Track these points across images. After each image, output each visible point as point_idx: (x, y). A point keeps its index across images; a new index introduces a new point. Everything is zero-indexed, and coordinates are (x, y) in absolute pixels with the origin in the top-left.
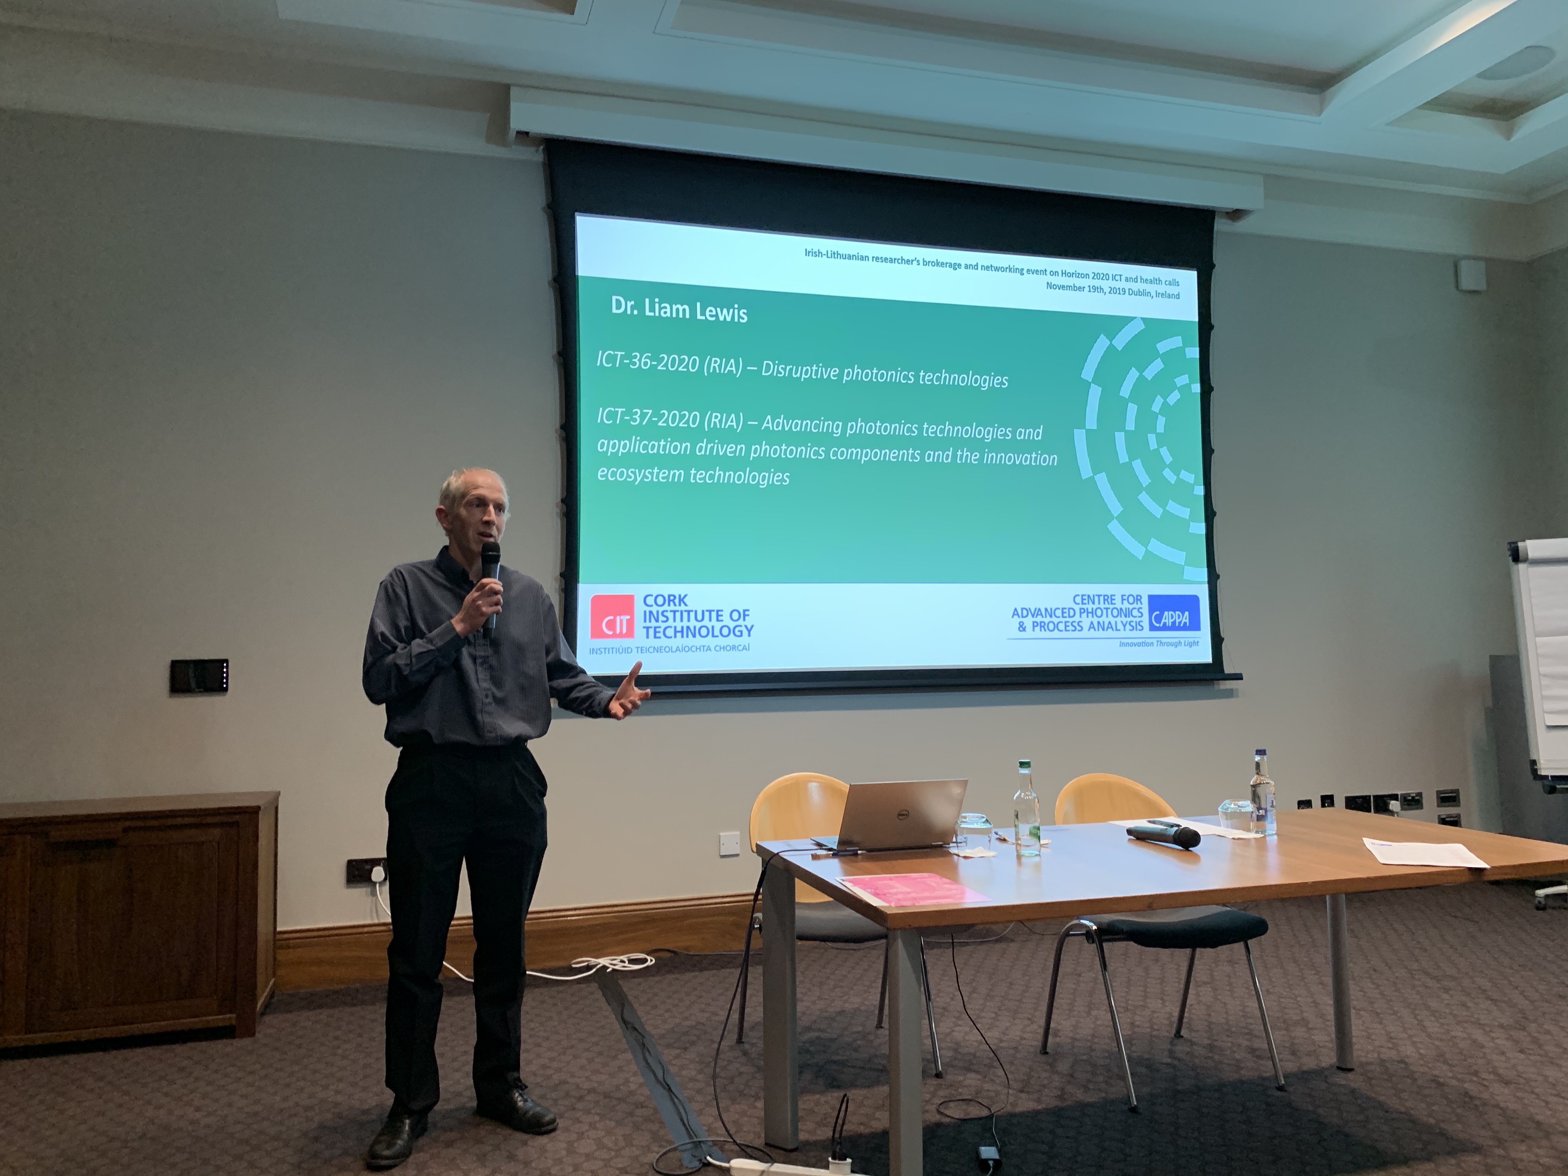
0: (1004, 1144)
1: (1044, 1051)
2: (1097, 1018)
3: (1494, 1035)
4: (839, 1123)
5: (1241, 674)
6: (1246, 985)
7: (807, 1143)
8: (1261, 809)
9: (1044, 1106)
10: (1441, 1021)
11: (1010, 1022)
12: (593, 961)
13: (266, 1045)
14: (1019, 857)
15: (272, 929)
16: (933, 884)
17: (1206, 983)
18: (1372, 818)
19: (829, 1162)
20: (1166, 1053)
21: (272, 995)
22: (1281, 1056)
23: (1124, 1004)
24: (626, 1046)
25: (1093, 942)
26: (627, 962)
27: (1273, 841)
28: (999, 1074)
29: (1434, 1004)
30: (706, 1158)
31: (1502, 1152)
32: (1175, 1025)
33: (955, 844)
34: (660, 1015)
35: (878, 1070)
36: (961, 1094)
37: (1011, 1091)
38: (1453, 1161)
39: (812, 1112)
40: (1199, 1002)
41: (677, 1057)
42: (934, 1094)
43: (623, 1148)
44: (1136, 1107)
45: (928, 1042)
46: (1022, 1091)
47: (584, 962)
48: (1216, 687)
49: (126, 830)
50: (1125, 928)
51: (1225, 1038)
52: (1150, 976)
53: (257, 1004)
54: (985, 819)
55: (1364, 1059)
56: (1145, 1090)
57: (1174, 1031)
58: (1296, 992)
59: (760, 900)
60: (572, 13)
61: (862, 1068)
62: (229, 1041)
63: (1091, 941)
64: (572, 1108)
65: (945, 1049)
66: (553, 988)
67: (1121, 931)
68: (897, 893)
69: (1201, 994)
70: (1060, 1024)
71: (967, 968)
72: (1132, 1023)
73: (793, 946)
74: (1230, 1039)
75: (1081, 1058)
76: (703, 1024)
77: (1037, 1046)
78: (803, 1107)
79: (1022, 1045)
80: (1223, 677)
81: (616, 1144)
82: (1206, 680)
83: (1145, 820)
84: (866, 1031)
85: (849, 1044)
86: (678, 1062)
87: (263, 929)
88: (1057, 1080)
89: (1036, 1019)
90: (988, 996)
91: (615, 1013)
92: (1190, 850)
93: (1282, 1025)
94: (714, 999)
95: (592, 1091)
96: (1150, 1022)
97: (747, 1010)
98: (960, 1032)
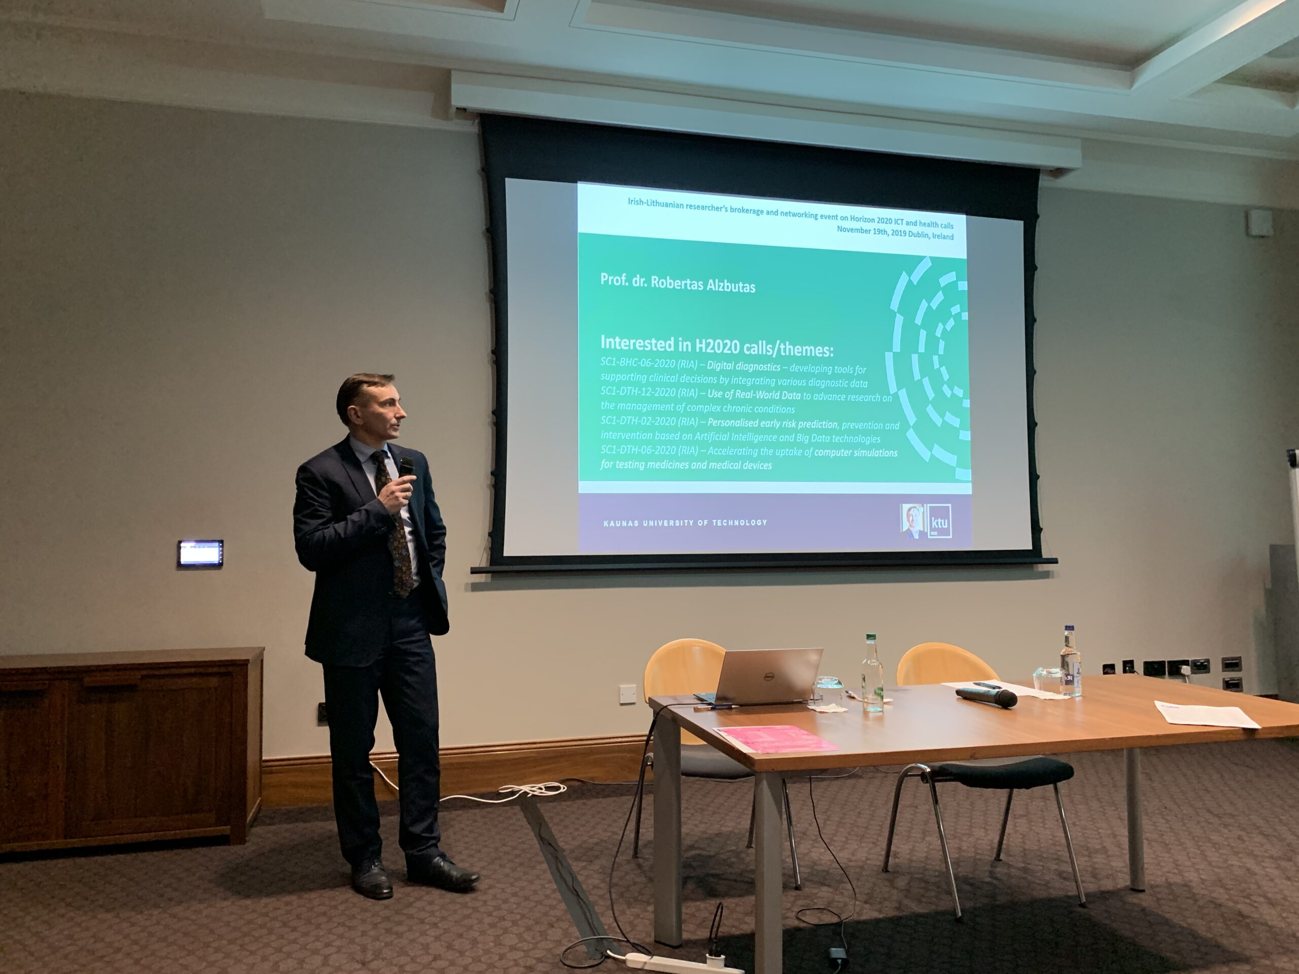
0: (849, 944)
1: (885, 869)
2: (928, 844)
3: (1264, 864)
4: (715, 925)
5: (1057, 559)
6: (1055, 819)
7: (688, 941)
8: (1069, 675)
9: (884, 915)
10: (1221, 851)
11: (858, 845)
12: (516, 788)
13: (253, 851)
14: (866, 714)
15: (258, 758)
16: (793, 735)
17: (1024, 816)
18: (1167, 683)
19: (706, 958)
20: (987, 874)
21: (259, 810)
22: (1084, 879)
23: (952, 832)
24: (543, 859)
25: (927, 782)
26: (544, 789)
27: (1079, 699)
28: (848, 888)
29: (1215, 837)
30: (607, 952)
31: (1268, 962)
32: (995, 851)
33: (813, 702)
34: (571, 833)
35: (747, 883)
36: (815, 903)
37: (857, 903)
38: (1226, 969)
39: (693, 915)
40: (1016, 832)
41: (584, 868)
42: (793, 903)
43: (540, 941)
44: (961, 918)
45: (790, 860)
46: (866, 903)
47: (507, 788)
48: (1035, 570)
49: (143, 677)
50: (954, 771)
51: (1037, 862)
52: (975, 809)
53: (247, 818)
54: (837, 682)
55: (1153, 883)
56: (969, 905)
57: (994, 855)
58: (1098, 825)
59: (652, 740)
60: (502, 11)
61: (735, 881)
62: (226, 848)
63: (925, 781)
64: (498, 908)
65: (804, 867)
66: (485, 810)
67: (951, 774)
68: (763, 742)
69: (1017, 825)
70: (898, 847)
71: (822, 799)
72: (960, 848)
73: (679, 780)
74: (1041, 863)
75: (916, 876)
76: (605, 841)
77: (880, 865)
78: (687, 911)
79: (866, 864)
80: (1041, 561)
81: (533, 938)
82: (1025, 563)
83: (972, 682)
84: (739, 850)
85: (724, 860)
86: (585, 872)
87: (251, 758)
88: (895, 895)
89: (879, 843)
90: (840, 822)
91: (534, 831)
92: (1008, 709)
93: (1084, 853)
94: (615, 821)
95: (515, 894)
96: (975, 847)
97: (641, 831)
98: (815, 854)
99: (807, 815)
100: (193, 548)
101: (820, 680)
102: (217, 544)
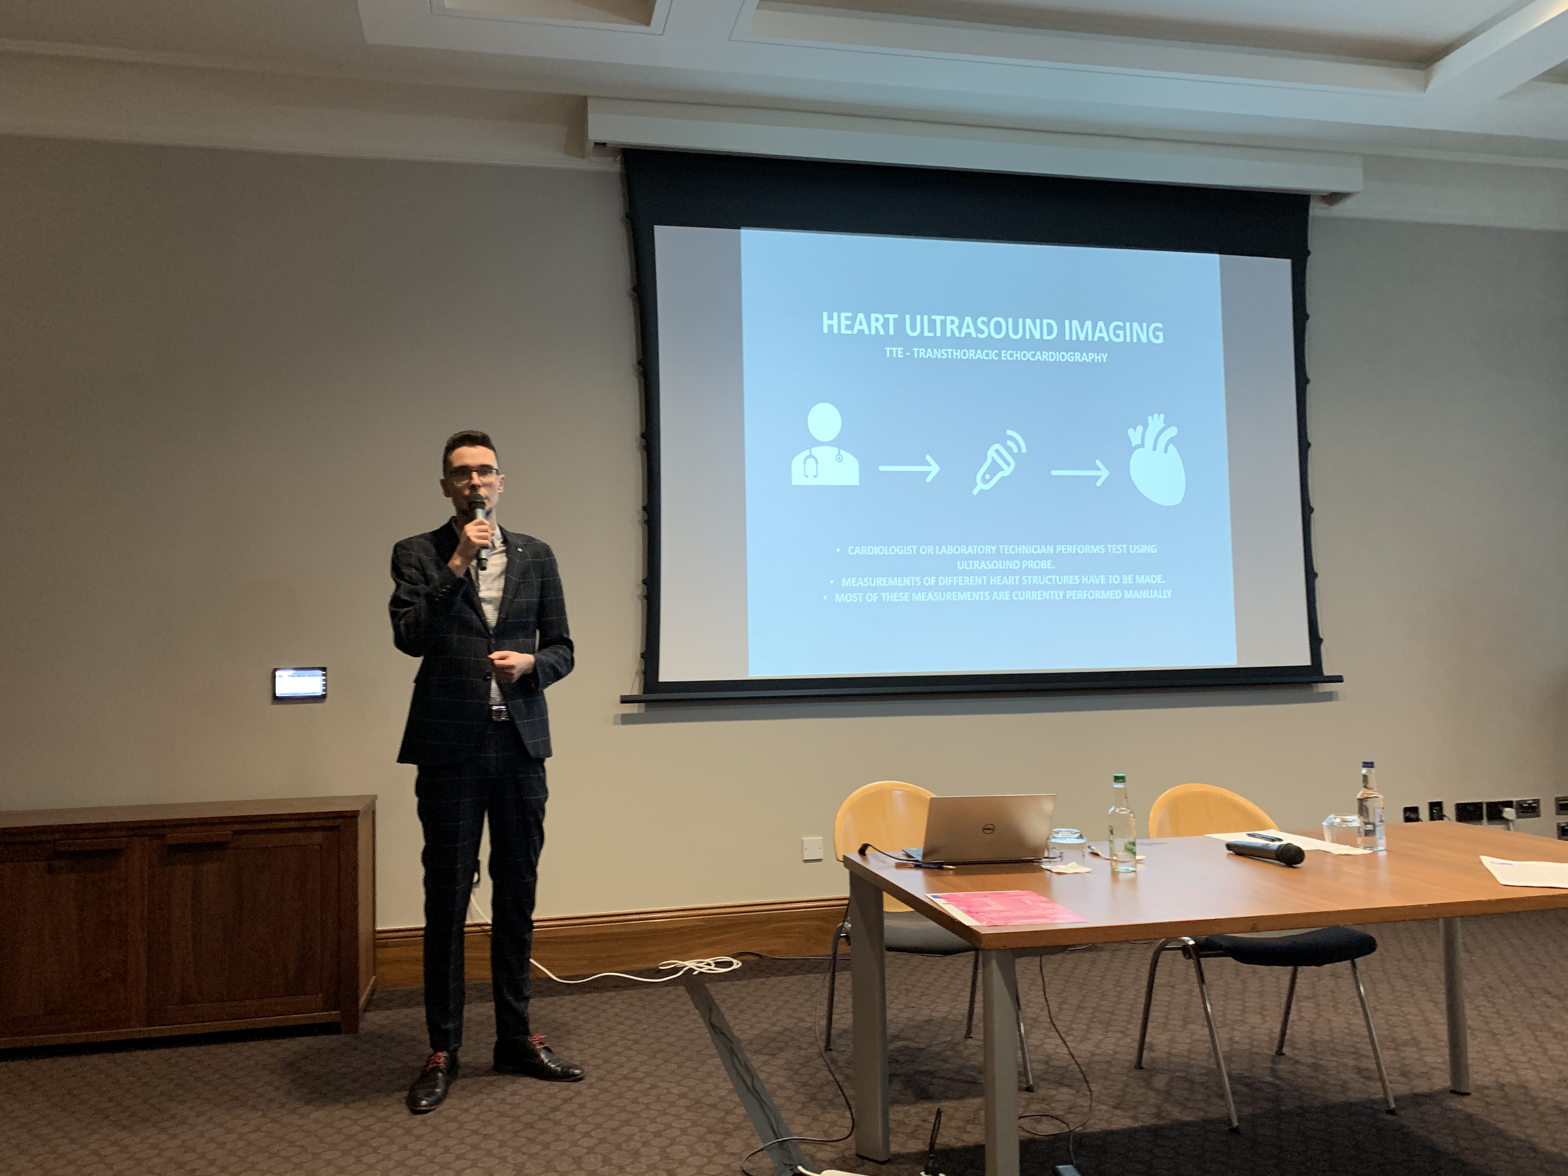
1: (1139, 1066)
2: (1193, 1033)
5: (1341, 677)
6: (1351, 1002)
7: (898, 1156)
8: (1369, 824)
9: (1140, 1124)
11: (1103, 1034)
12: (680, 963)
13: (367, 1042)
14: (1115, 874)
15: (371, 930)
16: (1028, 902)
17: (1308, 998)
18: (1485, 830)
20: (1267, 1072)
21: (373, 992)
22: (1391, 1078)
23: (1221, 1020)
24: (715, 1052)
25: (1190, 957)
26: (713, 965)
27: (1383, 854)
29: (1556, 1025)
30: (797, 1168)
32: (1276, 1042)
33: (1048, 860)
34: (749, 1020)
35: (968, 1082)
36: (1053, 1109)
39: (902, 1123)
40: (1301, 1018)
41: (765, 1063)
42: (1026, 1109)
43: (716, 1155)
44: (1237, 1128)
45: (1019, 1053)
46: (1116, 1108)
47: (669, 964)
48: (1315, 691)
49: (235, 833)
50: (1223, 943)
51: (1330, 1057)
52: (1248, 989)
53: (359, 1001)
54: (1078, 835)
55: (1479, 1083)
56: (1247, 1110)
57: (1275, 1048)
58: (1405, 1010)
60: (648, 24)
61: (952, 1079)
62: (334, 1037)
63: (1188, 957)
64: (663, 1113)
65: (1036, 1062)
66: (642, 991)
67: (1220, 947)
68: (990, 912)
69: (1302, 1009)
70: (1153, 1038)
71: (1055, 977)
72: (1233, 1039)
73: (882, 955)
74: (1335, 1058)
75: (1178, 1074)
76: (790, 1030)
77: (1130, 1061)
78: (894, 1118)
79: (1115, 1059)
80: (1321, 680)
81: (708, 1151)
82: (1304, 683)
83: (1245, 833)
84: (956, 1041)
85: (938, 1054)
86: (766, 1068)
87: (363, 927)
88: (1154, 1098)
89: (1129, 1032)
90: (1079, 1007)
91: (703, 1017)
92: (1294, 867)
93: (1392, 1045)
94: (801, 1005)
95: (683, 1096)
96: (1250, 1038)
97: (834, 1017)
98: (1049, 1045)
99: (1038, 996)
100: (292, 678)
101: (1057, 833)
102: (320, 672)
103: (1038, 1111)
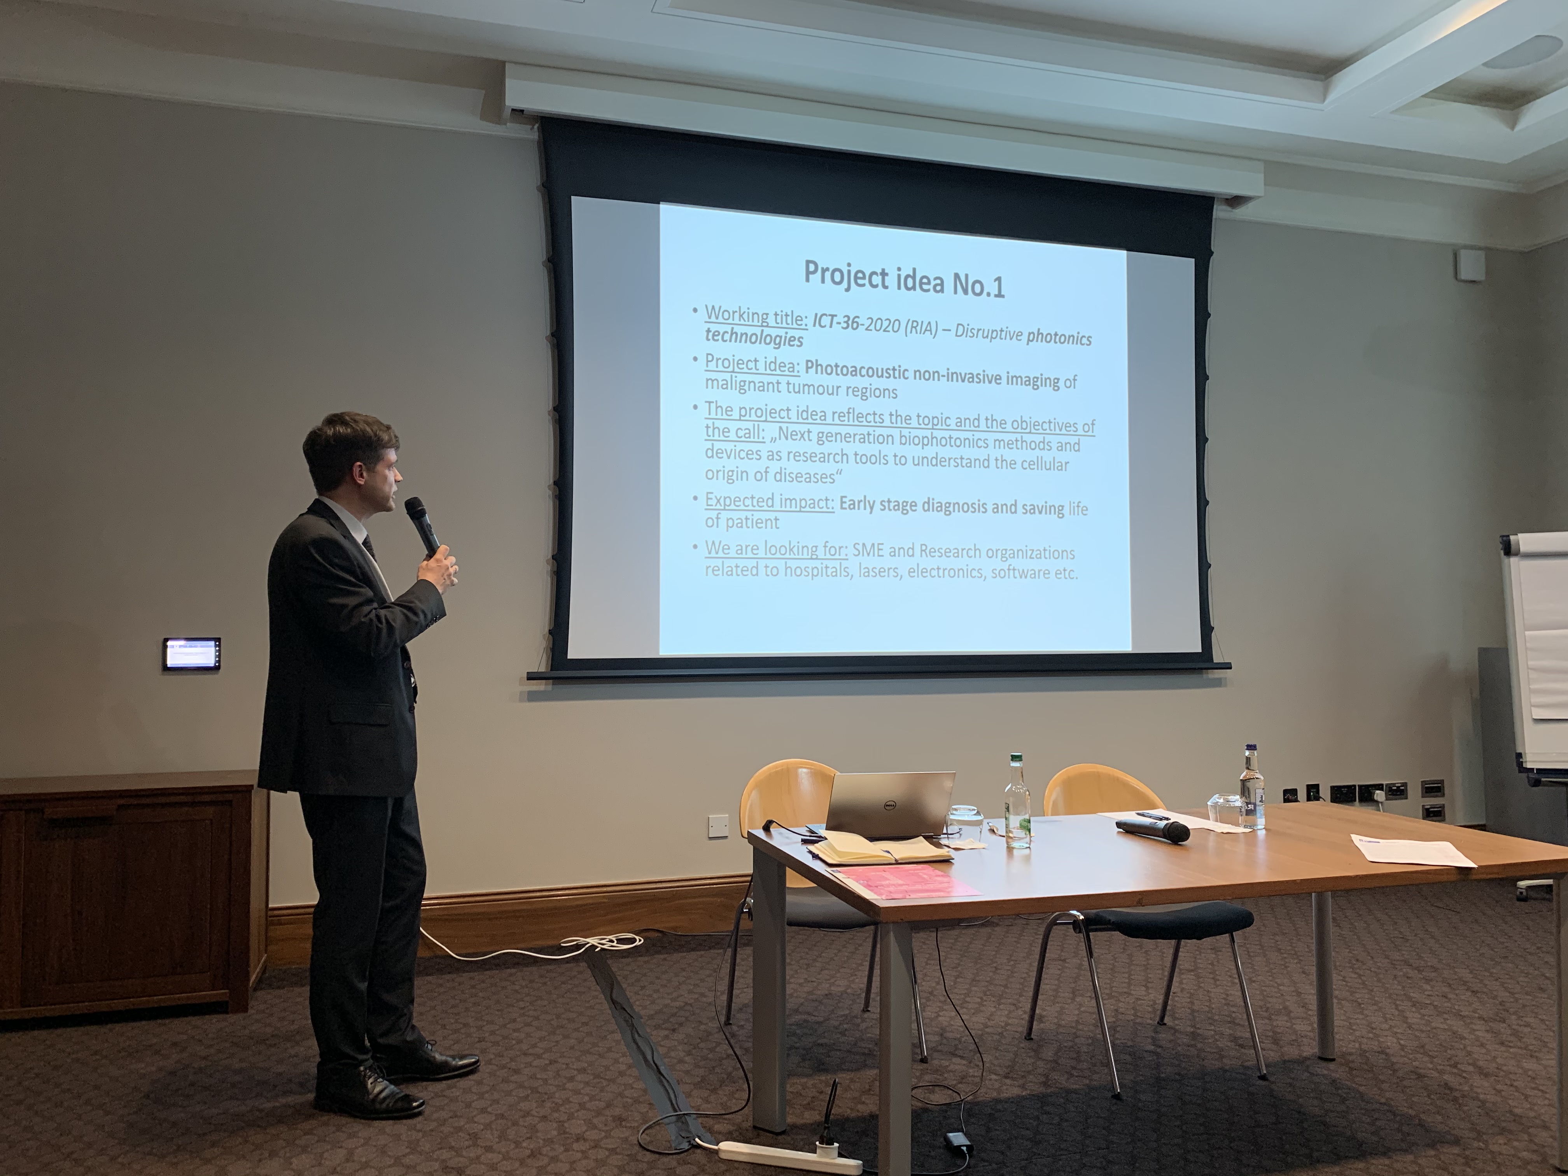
1: (1029, 1037)
2: (1081, 1005)
3: (1475, 1027)
4: (827, 1107)
5: (1230, 664)
6: (1229, 974)
7: (794, 1127)
8: (1250, 803)
9: (1028, 1092)
10: (1422, 1011)
11: (995, 1007)
12: (582, 940)
13: (257, 1021)
14: (1010, 849)
15: (263, 906)
16: (925, 876)
17: (1192, 971)
18: (1356, 811)
19: (816, 1146)
20: (1150, 1040)
21: (264, 970)
22: (1263, 1045)
23: (1107, 991)
24: (615, 1027)
25: (1080, 932)
26: (616, 942)
27: (1262, 833)
29: (1415, 995)
30: (694, 1140)
31: (1481, 1145)
32: (1159, 1013)
33: (946, 836)
34: (650, 996)
35: (864, 1054)
36: (946, 1079)
38: (1433, 1153)
39: (799, 1094)
40: (1182, 990)
41: (666, 1037)
43: (614, 1128)
44: (1119, 1094)
45: (914, 1026)
46: (1006, 1077)
47: (571, 941)
48: (1205, 676)
49: (120, 807)
50: (1113, 919)
51: (1208, 1026)
52: (1134, 963)
53: (250, 982)
54: (976, 811)
55: (1345, 1050)
56: (1129, 1078)
57: (1158, 1019)
58: (1279, 981)
61: (849, 1051)
62: (221, 1016)
63: (1078, 930)
64: (562, 1088)
65: (931, 1034)
66: (543, 967)
67: (1109, 922)
68: (888, 886)
69: (1184, 981)
70: (1045, 1010)
71: (951, 952)
72: (1116, 1010)
73: (783, 932)
74: (1213, 1028)
75: (1065, 1044)
76: (691, 1005)
77: (1021, 1033)
78: (791, 1090)
79: (1006, 1030)
80: (1212, 666)
81: (606, 1125)
82: (1195, 669)
83: (1134, 812)
84: (853, 1014)
85: (835, 1027)
86: (666, 1043)
87: (255, 903)
88: (1041, 1067)
89: (1021, 1005)
90: (973, 980)
91: (603, 992)
92: (1180, 845)
93: (1265, 1014)
94: (702, 980)
95: (583, 1071)
96: (1133, 1008)
97: (735, 992)
98: (943, 1018)
99: (934, 971)
100: (183, 648)
101: (956, 810)
102: (212, 643)
103: (928, 1082)
